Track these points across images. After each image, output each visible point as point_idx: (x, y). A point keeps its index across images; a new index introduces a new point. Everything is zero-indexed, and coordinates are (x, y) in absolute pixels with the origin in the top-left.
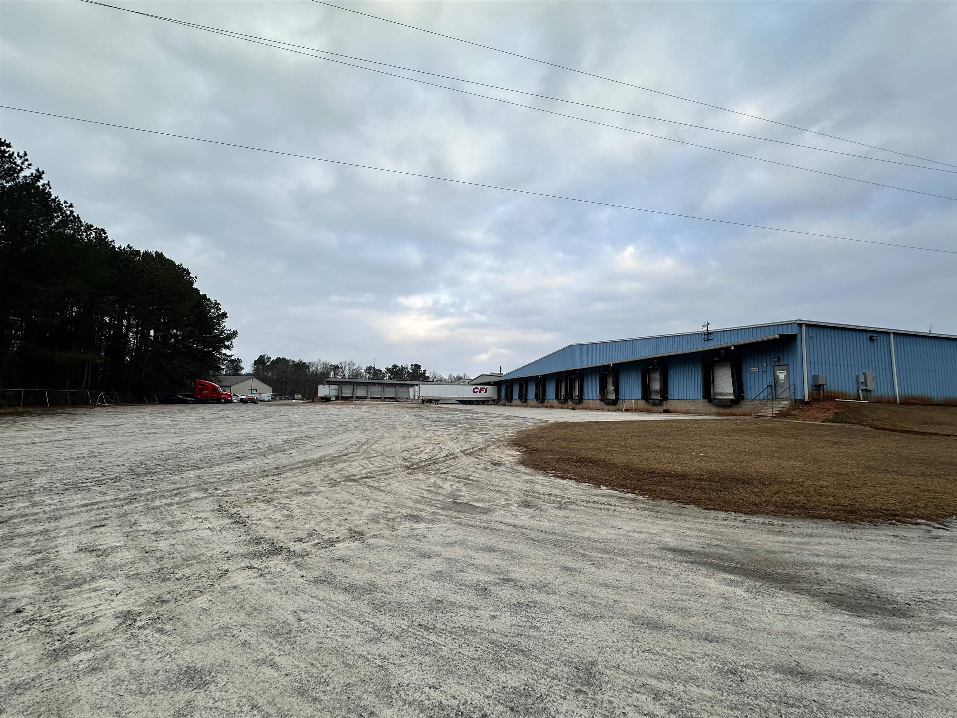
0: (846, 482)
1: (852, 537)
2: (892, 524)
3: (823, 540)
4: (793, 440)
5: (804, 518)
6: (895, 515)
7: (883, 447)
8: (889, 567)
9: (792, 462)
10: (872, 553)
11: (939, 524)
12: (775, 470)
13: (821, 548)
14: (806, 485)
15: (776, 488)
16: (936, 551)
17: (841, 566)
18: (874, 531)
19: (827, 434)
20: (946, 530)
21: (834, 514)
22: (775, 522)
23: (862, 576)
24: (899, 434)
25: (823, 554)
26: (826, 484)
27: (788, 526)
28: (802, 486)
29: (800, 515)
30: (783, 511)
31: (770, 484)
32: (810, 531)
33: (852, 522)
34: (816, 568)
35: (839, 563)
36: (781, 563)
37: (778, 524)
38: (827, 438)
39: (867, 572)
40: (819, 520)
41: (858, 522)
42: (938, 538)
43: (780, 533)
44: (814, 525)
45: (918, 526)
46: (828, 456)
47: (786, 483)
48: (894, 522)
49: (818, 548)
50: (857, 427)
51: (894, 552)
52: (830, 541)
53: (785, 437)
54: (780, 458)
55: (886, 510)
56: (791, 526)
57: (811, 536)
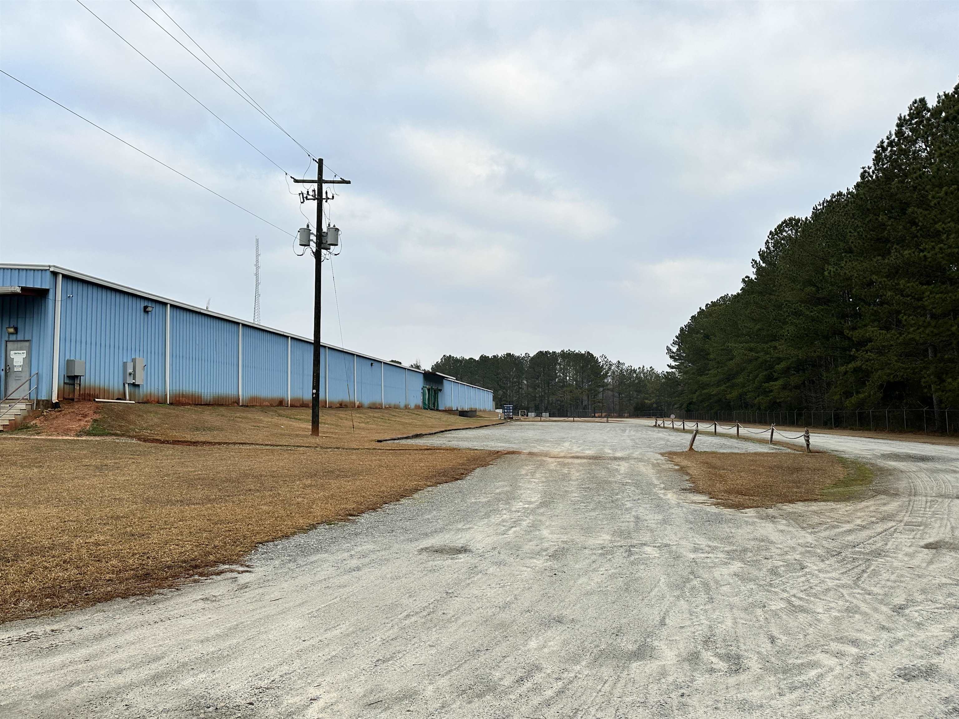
0: (128, 529)
1: (157, 620)
2: (195, 581)
3: (120, 640)
4: (36, 470)
5: (82, 608)
6: (196, 567)
7: (157, 467)
8: (213, 653)
9: (43, 510)
10: (188, 637)
11: (242, 565)
12: (19, 528)
13: (122, 655)
14: (74, 547)
15: (26, 563)
16: (251, 607)
17: (156, 678)
18: (180, 600)
19: (85, 455)
20: (250, 572)
21: (123, 587)
22: (39, 630)
23: (187, 681)
24: (171, 446)
25: (128, 665)
26: (102, 538)
27: (61, 631)
28: (69, 549)
29: (74, 603)
30: (48, 603)
31: (16, 558)
32: (96, 629)
33: (150, 593)
34: (124, 696)
35: (152, 672)
36: (69, 710)
37: (45, 633)
38: (86, 461)
39: (191, 672)
40: (105, 604)
41: (157, 591)
42: (245, 586)
43: (53, 649)
44: (99, 616)
45: (223, 576)
46: (93, 491)
47: (41, 551)
48: (196, 577)
49: (117, 656)
50: (123, 440)
51: (211, 625)
52: (130, 636)
53: (22, 467)
54: (20, 505)
55: (185, 562)
56: (66, 630)
57: (99, 638)
